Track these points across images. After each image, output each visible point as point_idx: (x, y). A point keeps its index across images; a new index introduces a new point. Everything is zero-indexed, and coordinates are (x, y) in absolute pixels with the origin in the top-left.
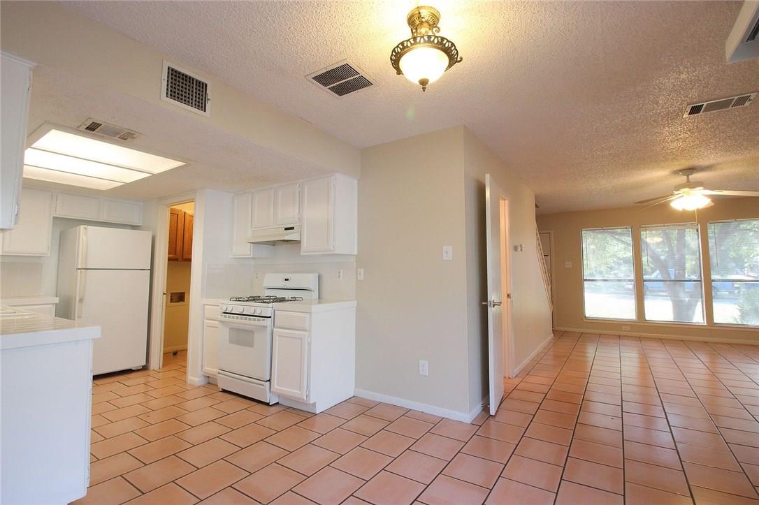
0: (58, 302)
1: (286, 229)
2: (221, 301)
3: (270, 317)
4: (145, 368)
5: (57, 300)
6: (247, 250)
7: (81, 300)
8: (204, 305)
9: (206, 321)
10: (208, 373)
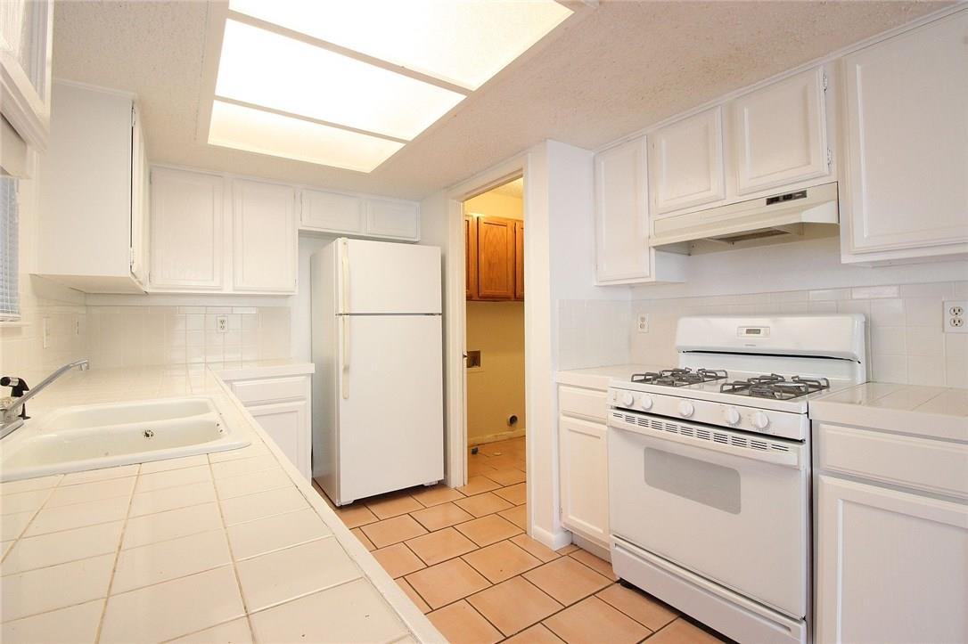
0: (314, 372)
1: (771, 201)
2: (612, 381)
3: (801, 441)
4: (441, 485)
5: (311, 368)
6: (644, 267)
7: (346, 369)
8: (559, 384)
9: (563, 418)
10: (572, 528)
